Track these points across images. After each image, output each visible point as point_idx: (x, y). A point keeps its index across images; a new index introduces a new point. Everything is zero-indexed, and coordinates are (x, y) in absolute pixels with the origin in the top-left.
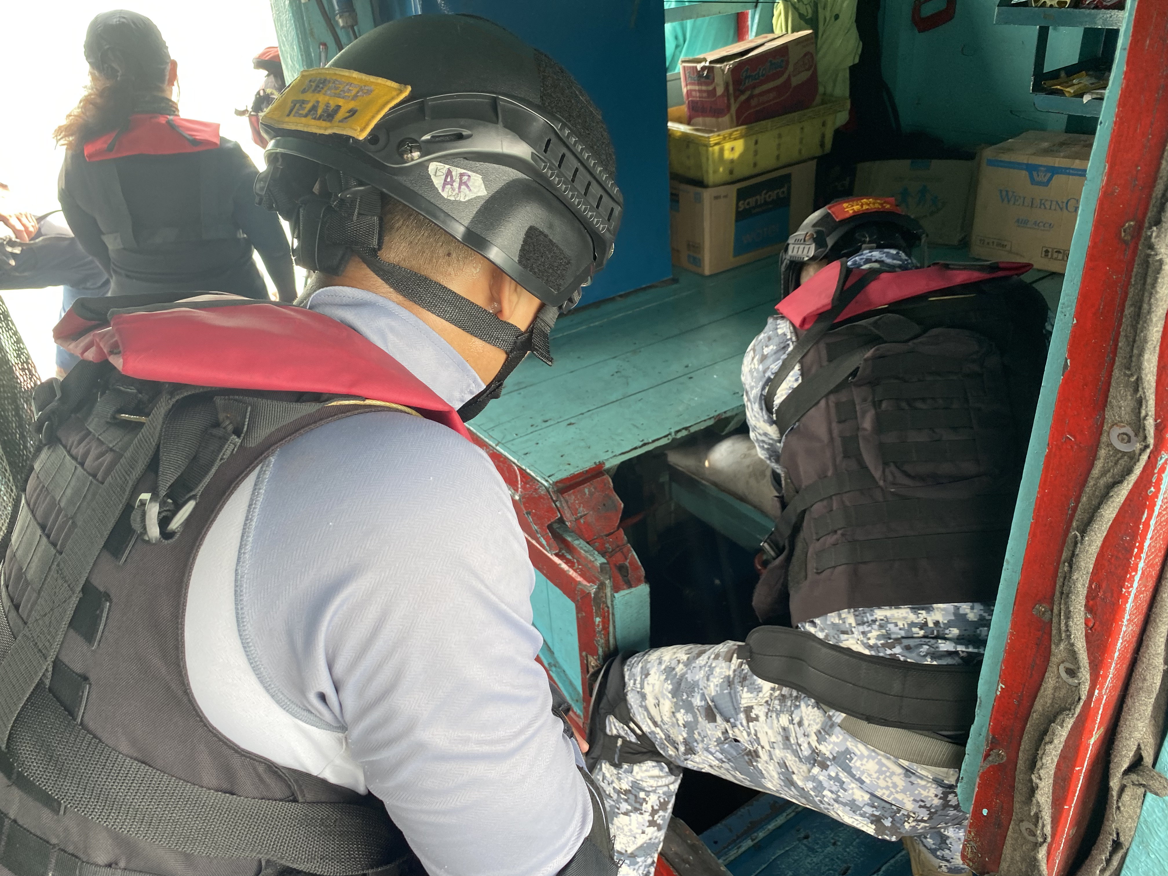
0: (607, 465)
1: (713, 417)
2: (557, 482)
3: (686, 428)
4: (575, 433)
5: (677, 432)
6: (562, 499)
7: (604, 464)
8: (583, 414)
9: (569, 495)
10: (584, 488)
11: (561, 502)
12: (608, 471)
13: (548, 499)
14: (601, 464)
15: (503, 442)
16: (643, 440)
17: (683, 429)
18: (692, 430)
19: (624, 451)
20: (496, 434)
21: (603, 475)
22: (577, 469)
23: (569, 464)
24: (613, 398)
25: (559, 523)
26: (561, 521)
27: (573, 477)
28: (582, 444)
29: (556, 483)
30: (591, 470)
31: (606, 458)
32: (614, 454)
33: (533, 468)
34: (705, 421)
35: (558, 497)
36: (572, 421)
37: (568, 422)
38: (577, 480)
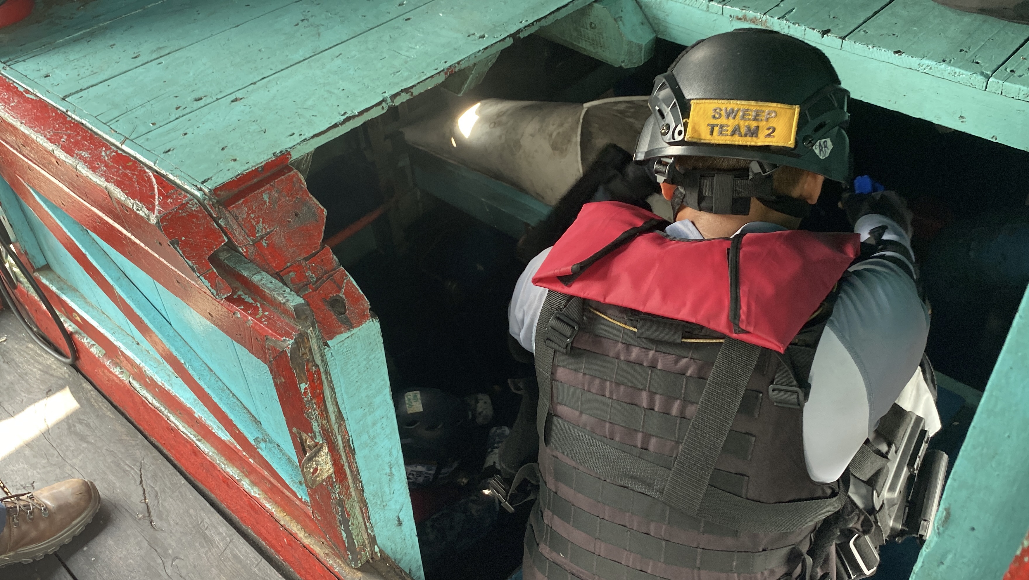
0: (295, 155)
1: (443, 70)
2: (216, 189)
3: (406, 90)
4: (243, 112)
5: (394, 96)
6: (228, 215)
7: (289, 153)
8: (254, 83)
9: (237, 207)
10: (261, 193)
11: (225, 218)
12: (298, 164)
13: (205, 217)
14: (284, 156)
15: (132, 138)
16: (345, 113)
17: (402, 91)
18: (416, 92)
19: (317, 131)
20: (122, 127)
21: (290, 170)
22: (246, 167)
23: (235, 160)
24: (298, 57)
25: (228, 251)
26: (231, 247)
27: (242, 179)
28: (254, 127)
29: (215, 191)
30: (268, 166)
31: (291, 145)
32: (303, 138)
33: (178, 172)
34: (432, 77)
35: (220, 212)
36: (239, 95)
37: (233, 97)
38: (251, 183)
